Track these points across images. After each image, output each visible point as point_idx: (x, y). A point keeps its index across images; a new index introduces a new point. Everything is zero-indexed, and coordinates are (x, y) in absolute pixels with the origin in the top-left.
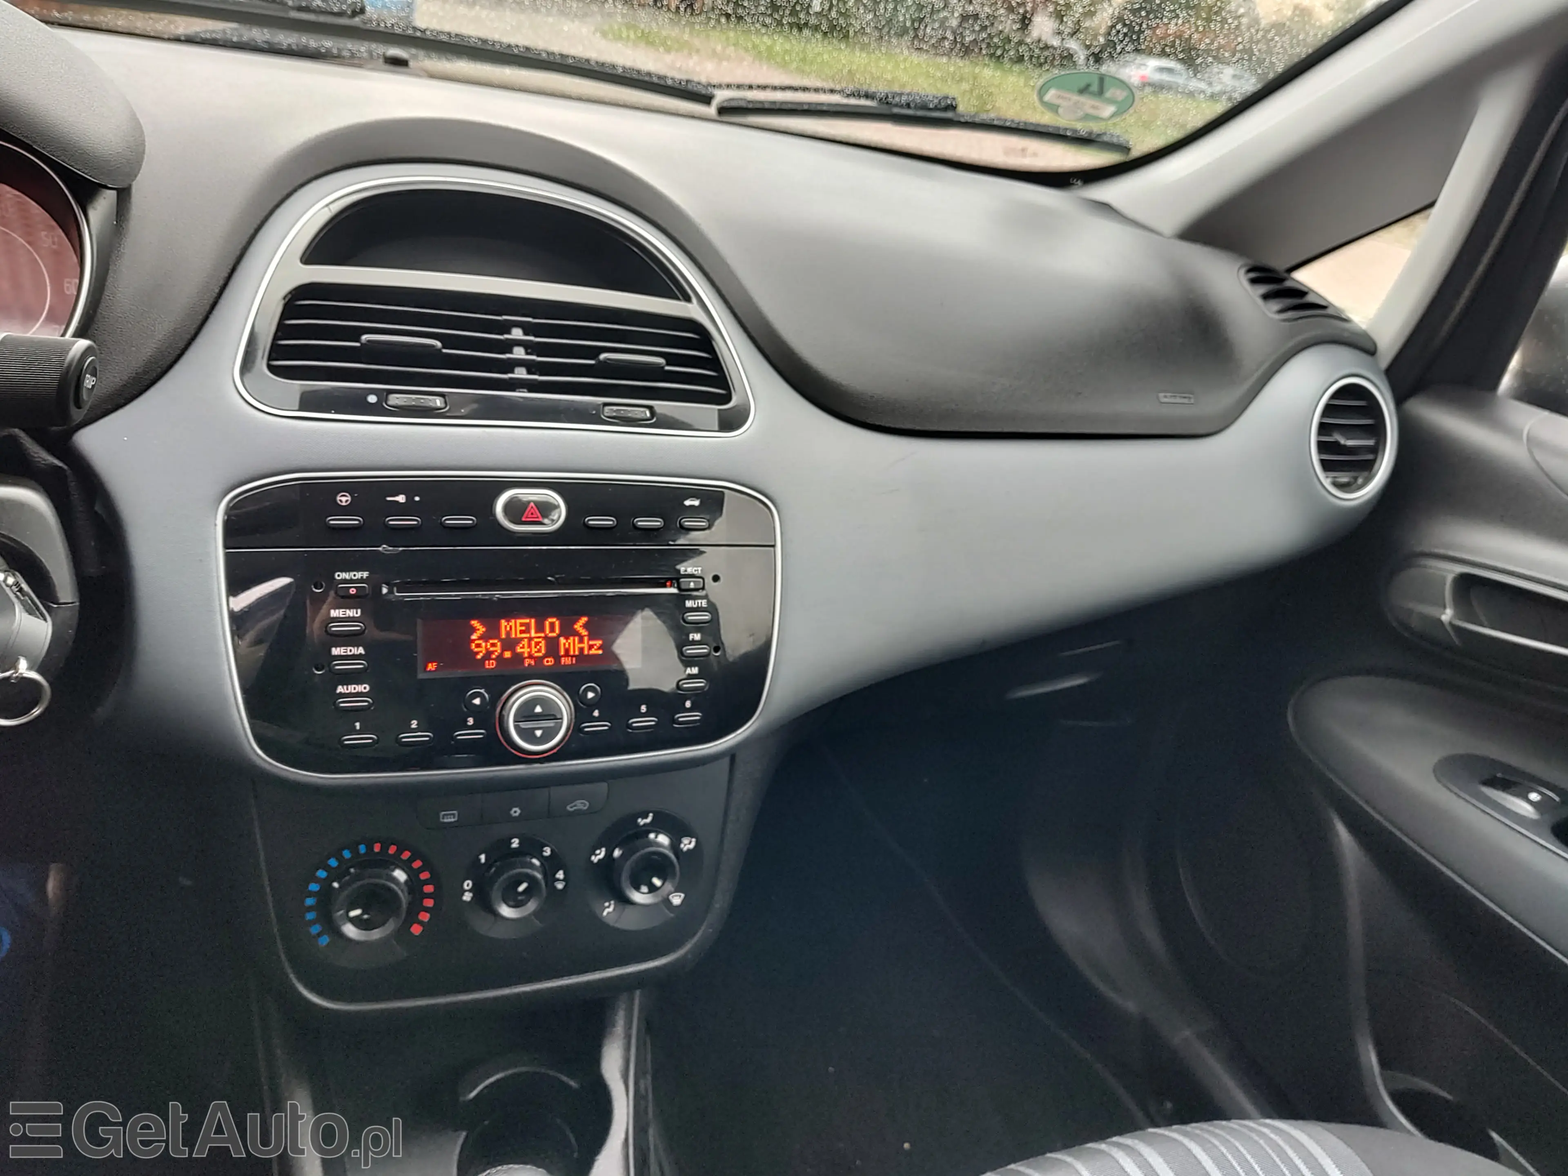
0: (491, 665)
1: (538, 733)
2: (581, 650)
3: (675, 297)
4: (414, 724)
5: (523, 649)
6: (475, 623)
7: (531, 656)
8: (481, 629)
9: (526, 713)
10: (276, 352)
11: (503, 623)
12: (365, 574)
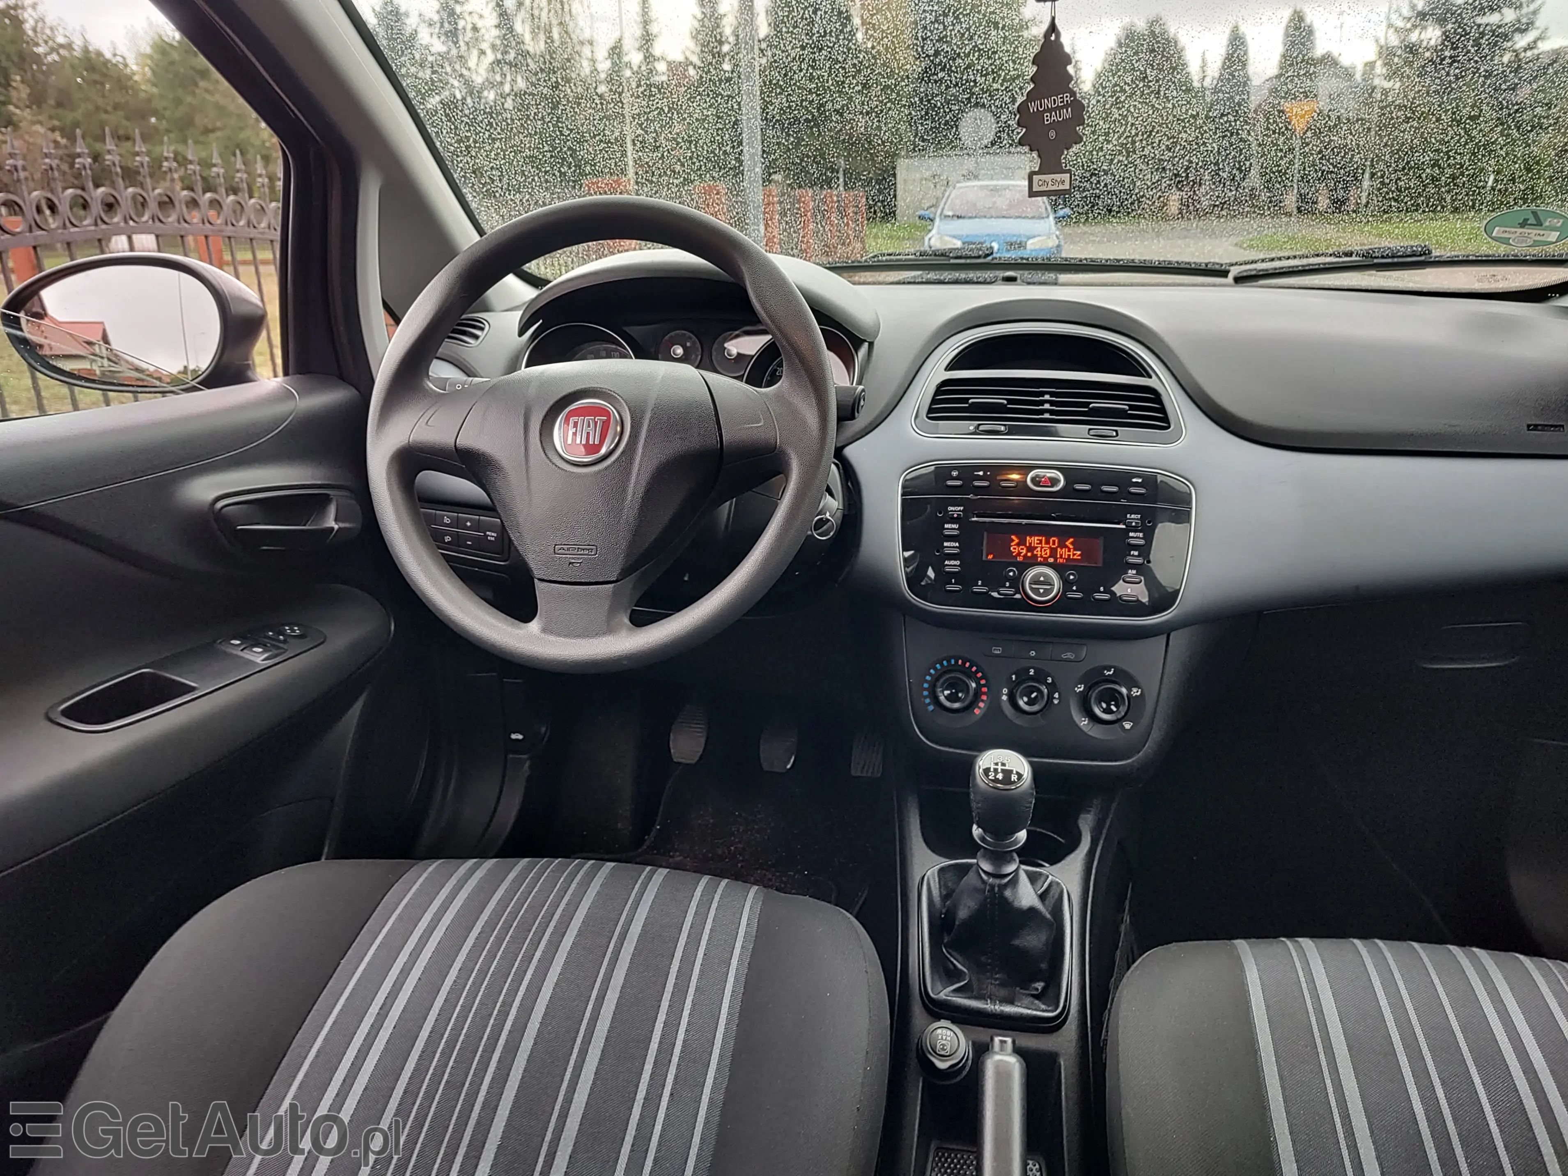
0: (1020, 559)
1: (1042, 591)
2: (1069, 555)
3: (1143, 376)
4: (980, 583)
5: (1038, 552)
6: (1013, 537)
7: (1041, 556)
8: (1017, 541)
9: (1035, 581)
10: (930, 410)
11: (1028, 538)
12: (962, 508)
